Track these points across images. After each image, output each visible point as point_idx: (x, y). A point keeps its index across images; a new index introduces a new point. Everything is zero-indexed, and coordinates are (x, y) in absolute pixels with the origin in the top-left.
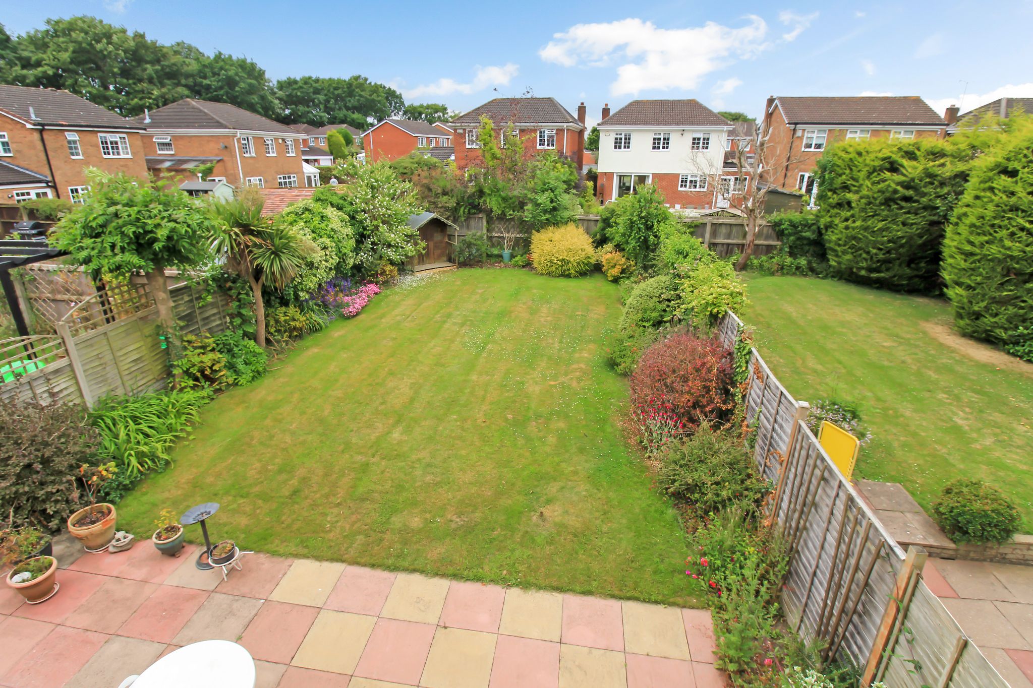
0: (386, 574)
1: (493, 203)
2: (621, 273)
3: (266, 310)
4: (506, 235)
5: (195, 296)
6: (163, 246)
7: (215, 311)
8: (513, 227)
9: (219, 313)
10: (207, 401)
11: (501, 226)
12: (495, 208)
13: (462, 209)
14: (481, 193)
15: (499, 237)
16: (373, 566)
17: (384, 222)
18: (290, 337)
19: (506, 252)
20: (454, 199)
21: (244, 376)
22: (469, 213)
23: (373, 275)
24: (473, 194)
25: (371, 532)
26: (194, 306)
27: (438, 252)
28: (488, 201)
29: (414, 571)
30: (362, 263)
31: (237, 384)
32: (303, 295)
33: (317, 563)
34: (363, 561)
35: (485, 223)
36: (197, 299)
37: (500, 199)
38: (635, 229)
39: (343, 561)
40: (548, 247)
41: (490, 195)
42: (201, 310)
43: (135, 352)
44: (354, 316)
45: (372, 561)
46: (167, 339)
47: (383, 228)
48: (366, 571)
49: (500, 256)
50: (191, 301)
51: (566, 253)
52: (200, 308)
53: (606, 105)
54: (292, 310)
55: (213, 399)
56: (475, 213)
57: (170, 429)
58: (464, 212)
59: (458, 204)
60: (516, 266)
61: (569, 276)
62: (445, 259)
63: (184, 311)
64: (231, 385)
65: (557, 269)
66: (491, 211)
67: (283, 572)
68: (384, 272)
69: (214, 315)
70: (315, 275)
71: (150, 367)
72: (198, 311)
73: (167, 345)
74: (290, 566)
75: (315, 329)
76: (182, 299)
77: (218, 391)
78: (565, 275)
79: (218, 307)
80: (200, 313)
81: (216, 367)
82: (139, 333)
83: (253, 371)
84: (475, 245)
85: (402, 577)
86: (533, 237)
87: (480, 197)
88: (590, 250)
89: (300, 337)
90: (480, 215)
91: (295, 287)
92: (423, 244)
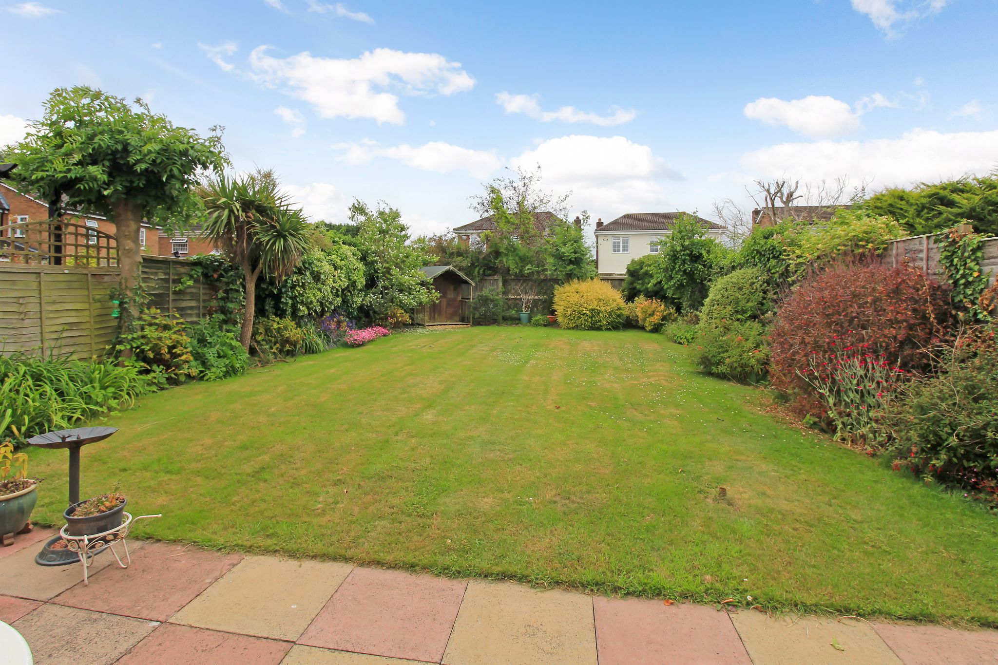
0: (443, 582)
1: (509, 262)
2: (662, 320)
3: (256, 317)
4: (523, 297)
5: (172, 277)
6: (146, 170)
7: (193, 304)
8: (531, 288)
9: (198, 308)
10: (154, 388)
11: (518, 287)
12: (512, 267)
13: (477, 269)
14: (497, 254)
15: (515, 299)
16: (411, 567)
17: (397, 265)
18: (281, 351)
19: (524, 315)
20: (469, 260)
21: (213, 370)
22: (484, 274)
23: (382, 319)
24: (489, 255)
25: (402, 518)
26: (168, 288)
27: (450, 311)
28: (505, 260)
29: (504, 577)
30: (371, 305)
31: (202, 379)
32: (303, 310)
33: (293, 563)
34: (389, 558)
35: (500, 284)
36: (174, 281)
37: (517, 259)
38: (679, 262)
39: (346, 559)
40: (575, 298)
41: (506, 255)
42: (177, 297)
43: (73, 314)
44: (359, 345)
45: (410, 558)
46: (121, 304)
47: (395, 271)
48: (399, 577)
49: (519, 319)
50: (167, 281)
51: (595, 303)
52: (175, 293)
53: (600, 220)
54: (288, 322)
55: (162, 389)
56: (490, 275)
57: (88, 398)
58: (479, 272)
59: (473, 264)
60: (537, 325)
61: (599, 329)
62: (457, 318)
63: (154, 289)
64: (193, 378)
65: (586, 320)
66: (508, 270)
67: (217, 573)
68: (394, 316)
69: (192, 308)
70: (320, 290)
71: (87, 340)
72: (171, 297)
73: (121, 313)
74: (234, 565)
75: (310, 350)
76: (156, 274)
77: (174, 382)
78: (595, 327)
79: (198, 300)
80: (174, 300)
81: (177, 351)
82: (85, 293)
83: (226, 366)
84: (492, 301)
85: (477, 589)
86: (556, 292)
87: (496, 258)
88: (621, 302)
89: (291, 353)
90: (496, 277)
91: (293, 298)
92: (437, 294)
